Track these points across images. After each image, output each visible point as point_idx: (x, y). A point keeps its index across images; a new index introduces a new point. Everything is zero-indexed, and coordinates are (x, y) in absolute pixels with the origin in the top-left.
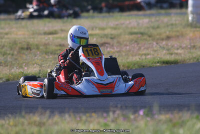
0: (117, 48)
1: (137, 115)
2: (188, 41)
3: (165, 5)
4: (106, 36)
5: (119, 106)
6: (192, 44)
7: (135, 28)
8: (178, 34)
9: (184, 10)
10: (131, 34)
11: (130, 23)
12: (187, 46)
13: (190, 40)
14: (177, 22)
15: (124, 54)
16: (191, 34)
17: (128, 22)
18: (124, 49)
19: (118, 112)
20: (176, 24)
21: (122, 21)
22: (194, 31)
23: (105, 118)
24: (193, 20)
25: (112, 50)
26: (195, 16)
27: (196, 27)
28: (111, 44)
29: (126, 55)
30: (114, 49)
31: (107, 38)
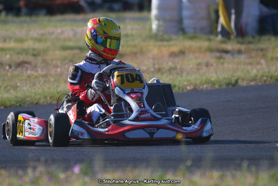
0: (42, 70)
1: (69, 173)
2: (151, 61)
3: (116, 6)
4: (25, 51)
5: (43, 159)
6: (157, 67)
7: (70, 40)
8: (135, 50)
9: (145, 14)
10: (64, 48)
11: (62, 32)
12: (148, 69)
13: (154, 59)
14: (134, 32)
15: (52, 80)
16: (155, 51)
17: (59, 31)
18: (53, 72)
19: (41, 168)
20: (132, 35)
21: (50, 29)
22: (160, 47)
23: (21, 177)
24: (158, 30)
25: (35, 74)
26: (161, 23)
27: (162, 40)
28: (33, 64)
29: (55, 81)
30: (37, 71)
31: (27, 54)
